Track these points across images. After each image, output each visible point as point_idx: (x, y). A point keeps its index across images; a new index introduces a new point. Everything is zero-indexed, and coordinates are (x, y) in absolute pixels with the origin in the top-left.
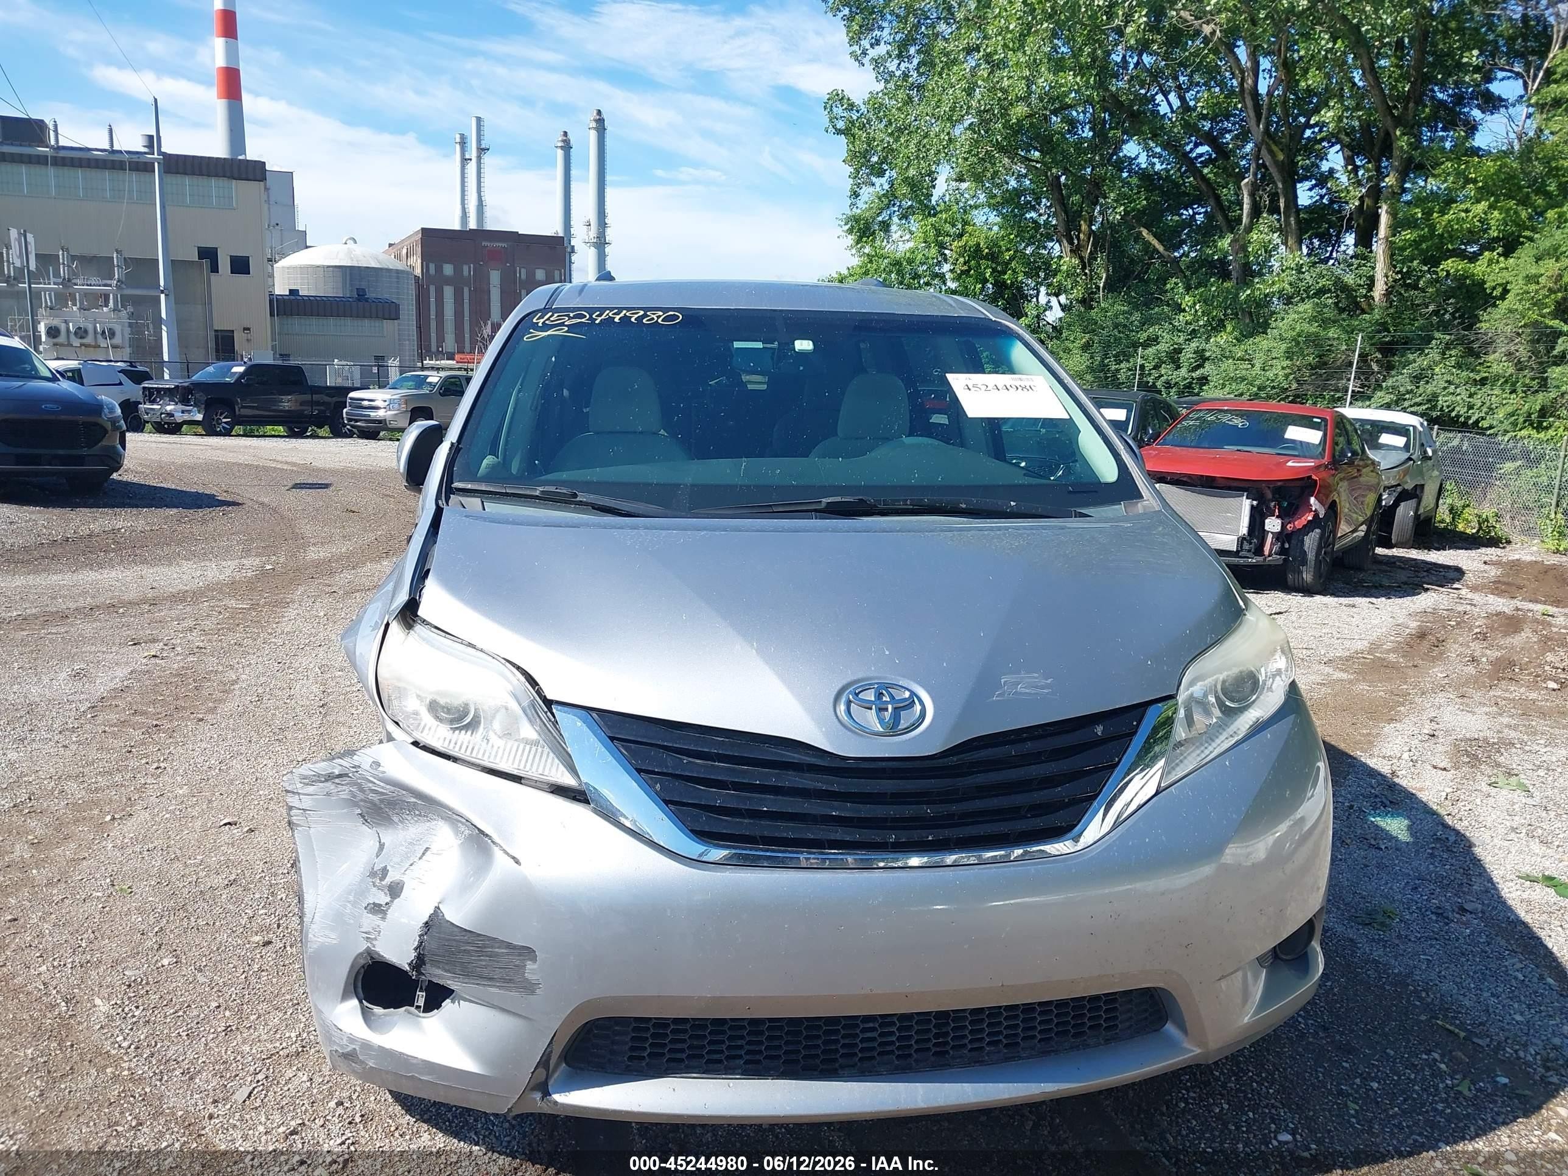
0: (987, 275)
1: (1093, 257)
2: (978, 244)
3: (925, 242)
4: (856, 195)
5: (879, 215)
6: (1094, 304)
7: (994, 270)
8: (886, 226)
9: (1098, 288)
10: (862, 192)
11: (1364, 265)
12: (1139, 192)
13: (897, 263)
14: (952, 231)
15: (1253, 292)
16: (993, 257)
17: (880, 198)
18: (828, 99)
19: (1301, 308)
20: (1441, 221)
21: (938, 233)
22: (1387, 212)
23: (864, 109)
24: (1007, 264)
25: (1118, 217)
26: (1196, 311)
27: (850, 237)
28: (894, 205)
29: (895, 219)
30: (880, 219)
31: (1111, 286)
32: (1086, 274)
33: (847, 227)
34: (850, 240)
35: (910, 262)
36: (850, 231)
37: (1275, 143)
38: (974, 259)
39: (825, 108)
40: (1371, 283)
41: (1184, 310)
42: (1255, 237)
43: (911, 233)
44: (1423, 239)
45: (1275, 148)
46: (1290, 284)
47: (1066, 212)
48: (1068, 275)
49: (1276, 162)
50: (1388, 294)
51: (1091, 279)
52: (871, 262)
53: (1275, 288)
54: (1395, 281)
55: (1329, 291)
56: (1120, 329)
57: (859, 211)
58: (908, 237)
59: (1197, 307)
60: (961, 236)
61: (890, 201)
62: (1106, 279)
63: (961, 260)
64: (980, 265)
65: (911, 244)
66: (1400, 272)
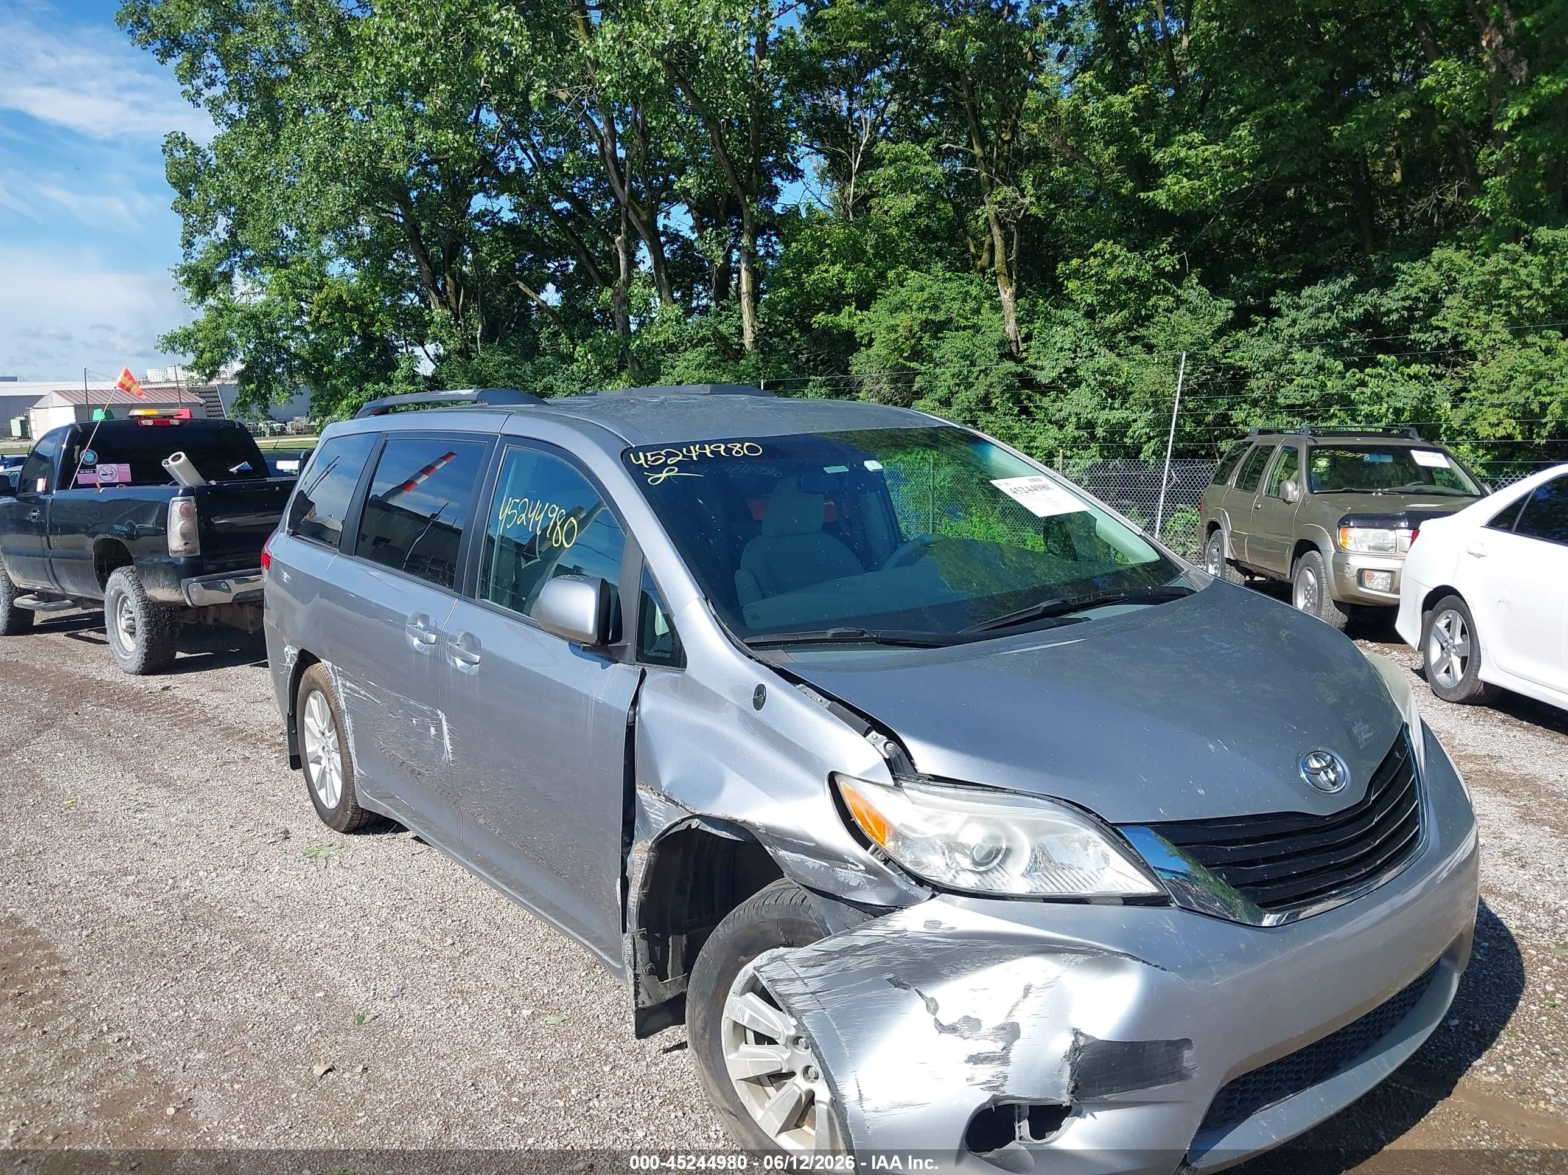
0: (355, 328)
1: (466, 309)
2: (341, 297)
3: (281, 294)
4: (189, 244)
5: (218, 266)
6: (473, 355)
7: (361, 323)
8: (227, 277)
9: (474, 339)
10: (196, 241)
11: (731, 316)
12: (506, 246)
13: (253, 317)
14: (309, 282)
15: (641, 342)
16: (358, 309)
17: (216, 248)
18: (168, 142)
19: (689, 355)
20: (809, 280)
21: (294, 284)
22: (746, 270)
23: (211, 154)
24: (372, 316)
25: (494, 270)
26: (589, 361)
27: (187, 289)
28: (235, 255)
29: (237, 271)
30: (220, 269)
31: (489, 336)
32: (460, 325)
33: (182, 279)
34: (188, 293)
35: (266, 315)
36: (188, 283)
37: (638, 203)
38: (336, 310)
39: (164, 151)
40: (740, 331)
41: (577, 361)
42: (636, 291)
43: (262, 284)
44: (794, 295)
45: (638, 208)
46: (674, 334)
47: (429, 264)
48: (442, 327)
49: (642, 222)
50: (755, 342)
51: (466, 331)
52: (221, 316)
53: (661, 338)
54: (760, 330)
55: (709, 340)
56: (516, 379)
57: (194, 261)
58: (258, 289)
59: (589, 357)
60: (320, 288)
61: (229, 251)
62: (483, 330)
63: (324, 313)
64: (345, 317)
65: (264, 297)
66: (763, 322)
